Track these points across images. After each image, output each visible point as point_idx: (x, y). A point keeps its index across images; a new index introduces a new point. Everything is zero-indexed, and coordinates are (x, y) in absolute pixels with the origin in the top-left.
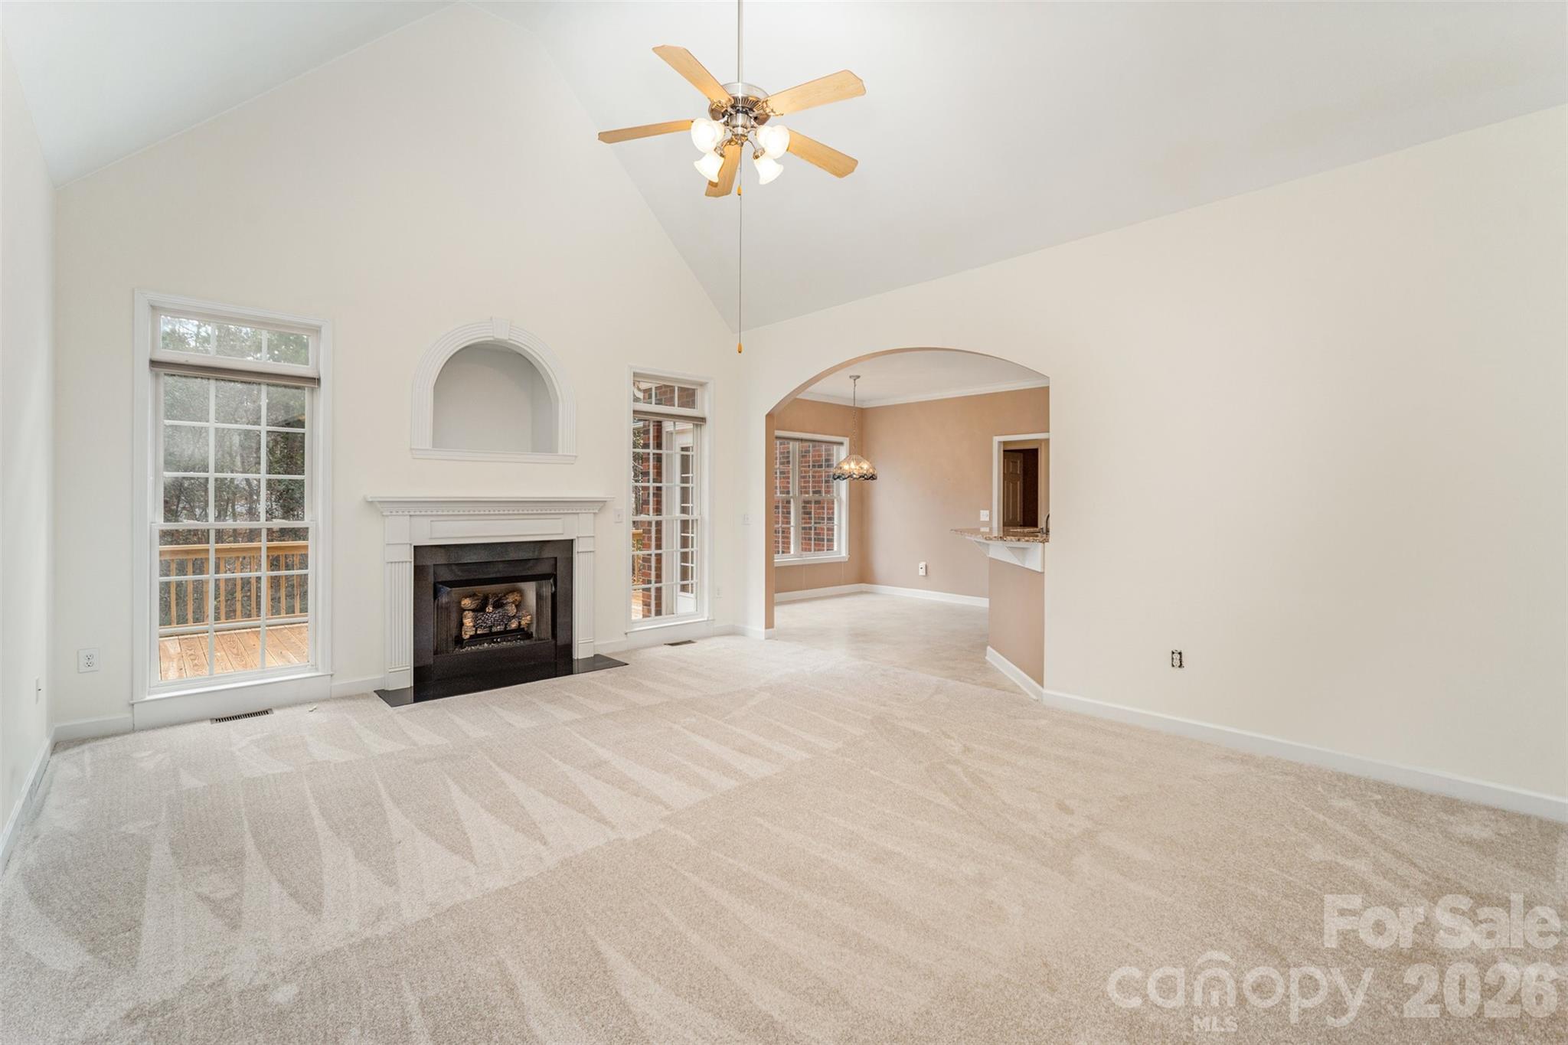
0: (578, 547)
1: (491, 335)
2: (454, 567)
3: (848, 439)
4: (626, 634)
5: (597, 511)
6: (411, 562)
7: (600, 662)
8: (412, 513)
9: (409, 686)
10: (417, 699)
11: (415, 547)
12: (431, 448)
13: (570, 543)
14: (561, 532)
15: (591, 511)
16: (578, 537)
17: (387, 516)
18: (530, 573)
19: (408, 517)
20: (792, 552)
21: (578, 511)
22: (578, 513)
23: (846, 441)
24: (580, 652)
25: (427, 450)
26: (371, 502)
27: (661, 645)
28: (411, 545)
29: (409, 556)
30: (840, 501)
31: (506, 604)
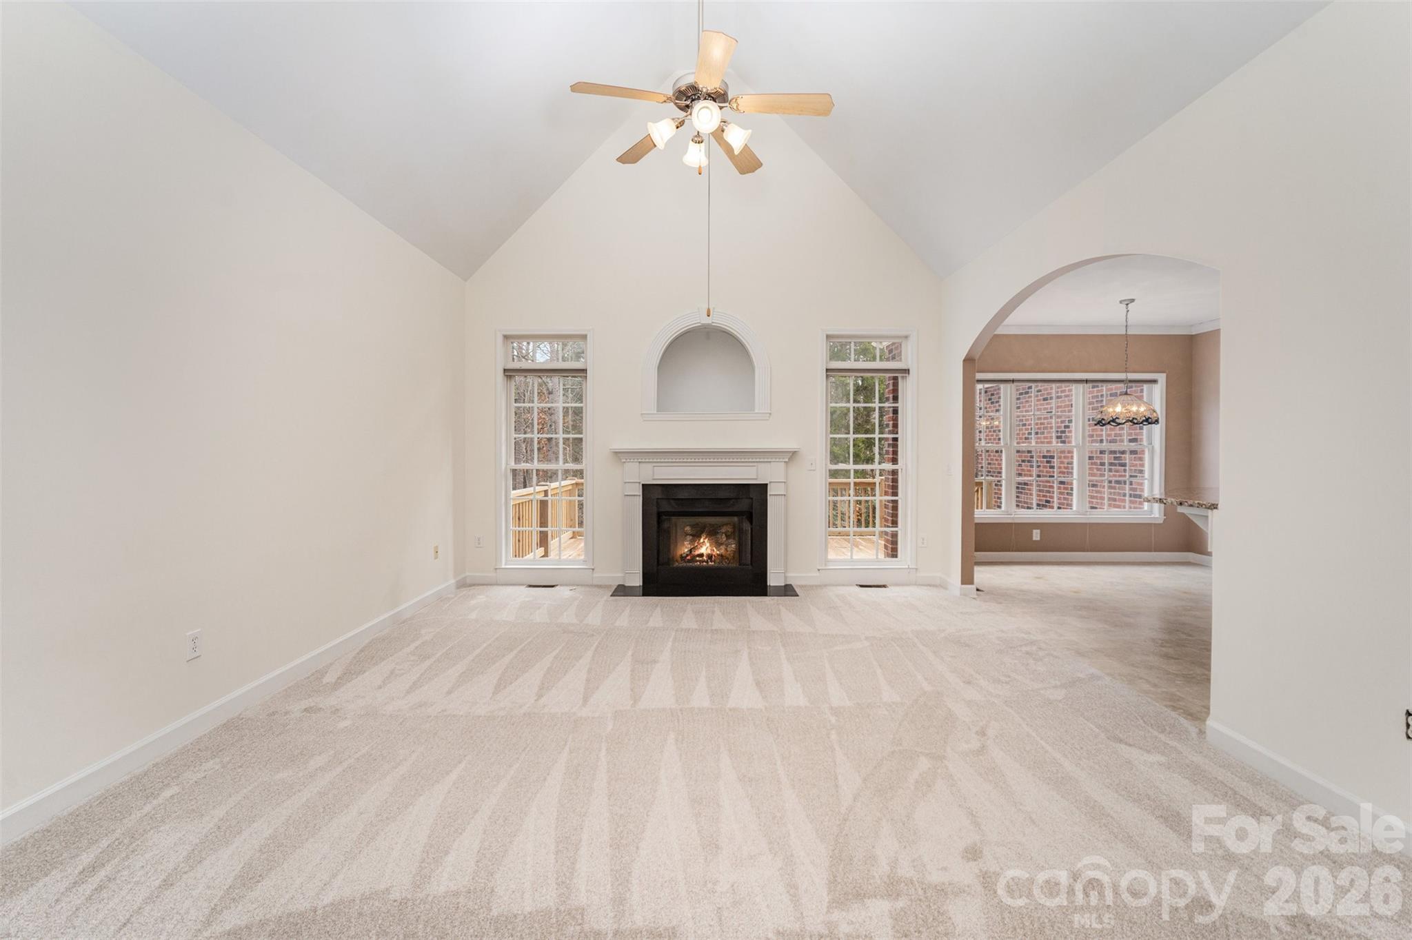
0: (771, 491)
1: (699, 321)
2: (672, 501)
3: (1164, 375)
4: (819, 570)
5: (787, 460)
6: (640, 496)
7: (787, 591)
8: (640, 460)
9: (638, 585)
10: (645, 594)
11: (643, 485)
12: (655, 412)
13: (764, 487)
14: (755, 477)
15: (781, 460)
16: (770, 482)
17: (624, 462)
18: (730, 510)
19: (638, 463)
20: (1074, 508)
21: (769, 460)
22: (770, 462)
23: (1162, 378)
24: (773, 580)
25: (654, 414)
26: (616, 452)
27: (851, 585)
28: (640, 483)
29: (639, 491)
30: (1152, 452)
31: (718, 533)
